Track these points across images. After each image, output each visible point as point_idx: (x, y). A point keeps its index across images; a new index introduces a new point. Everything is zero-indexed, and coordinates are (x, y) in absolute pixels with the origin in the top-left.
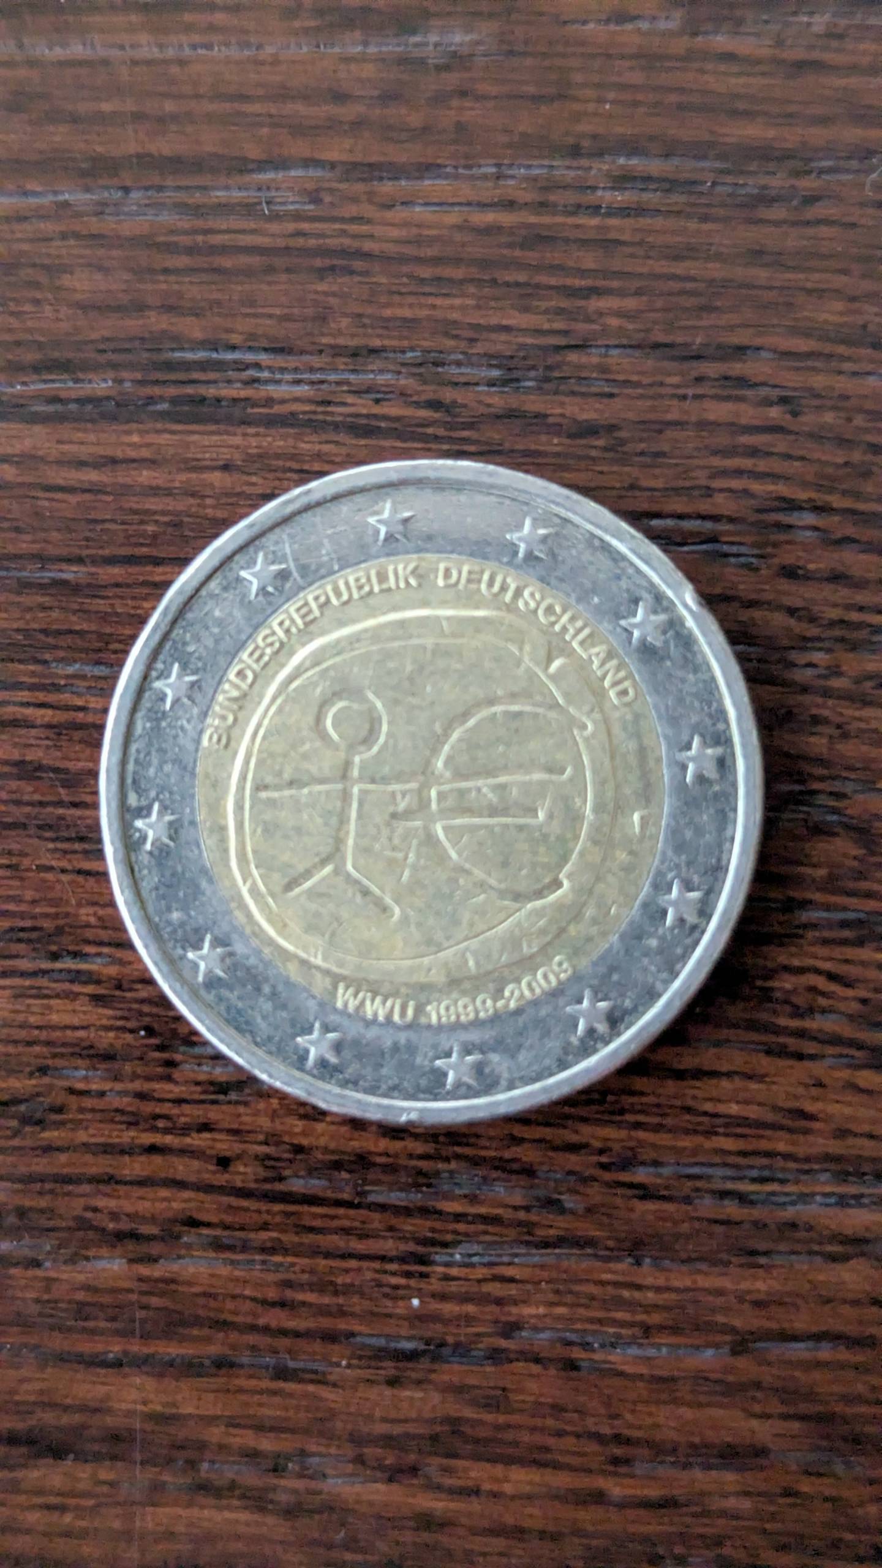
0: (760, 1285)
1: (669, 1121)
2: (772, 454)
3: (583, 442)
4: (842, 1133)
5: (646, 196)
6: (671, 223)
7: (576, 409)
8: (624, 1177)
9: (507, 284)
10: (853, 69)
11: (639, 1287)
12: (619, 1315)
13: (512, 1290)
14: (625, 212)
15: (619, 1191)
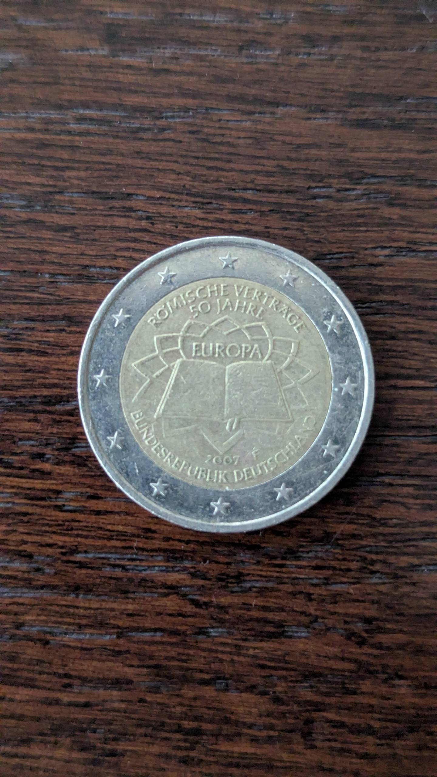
0: (130, 607)
1: (93, 534)
2: (143, 241)
3: (61, 234)
4: (167, 539)
5: (91, 127)
6: (102, 139)
7: (58, 220)
8: (72, 558)
9: (29, 164)
10: (183, 73)
11: (78, 608)
12: (68, 620)
13: (22, 609)
14: (80, 134)
15: (70, 565)
